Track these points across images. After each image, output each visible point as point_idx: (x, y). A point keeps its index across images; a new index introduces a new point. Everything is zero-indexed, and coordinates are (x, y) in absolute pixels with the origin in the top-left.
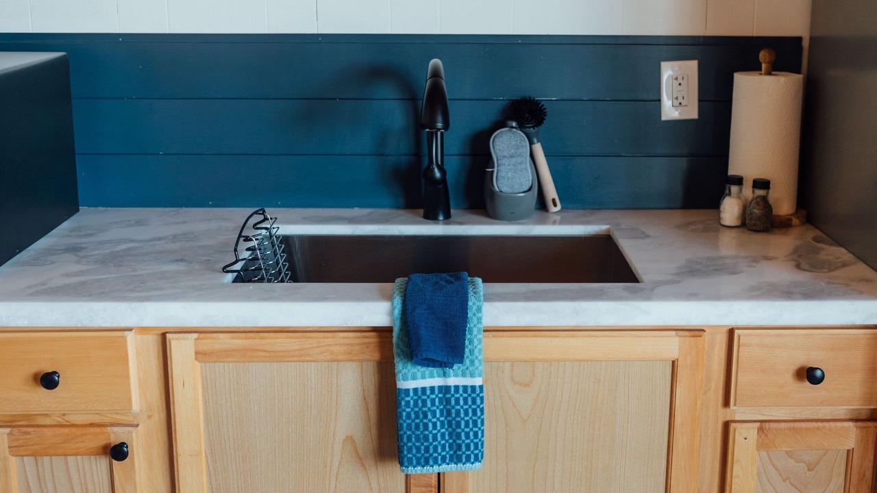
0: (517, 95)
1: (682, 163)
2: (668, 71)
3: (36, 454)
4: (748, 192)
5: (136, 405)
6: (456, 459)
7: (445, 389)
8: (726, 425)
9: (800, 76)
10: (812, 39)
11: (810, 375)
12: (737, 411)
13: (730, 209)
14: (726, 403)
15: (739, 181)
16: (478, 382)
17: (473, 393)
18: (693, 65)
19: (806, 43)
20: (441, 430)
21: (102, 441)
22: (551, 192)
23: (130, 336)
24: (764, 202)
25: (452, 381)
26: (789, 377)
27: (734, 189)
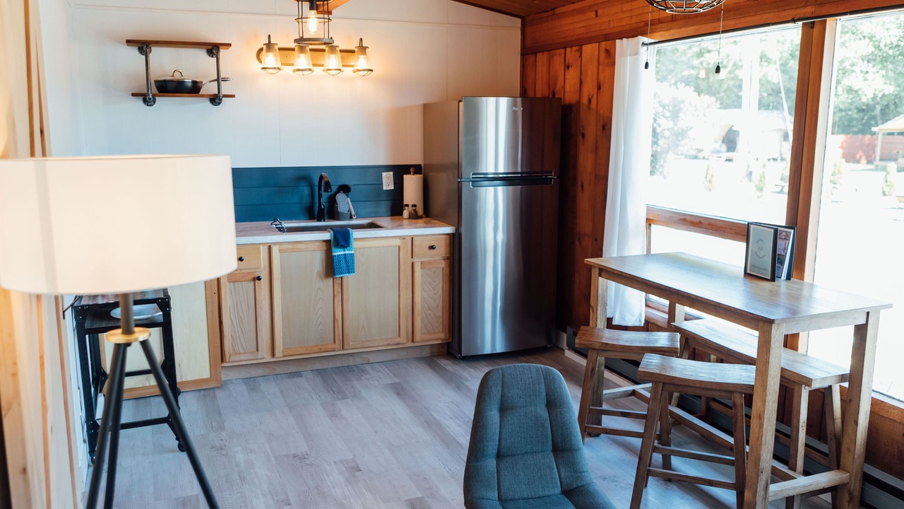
0: (341, 183)
1: (389, 203)
2: (384, 174)
3: (234, 282)
4: (410, 208)
5: (262, 266)
6: (349, 272)
7: (345, 255)
8: (413, 263)
9: (422, 175)
10: (424, 165)
11: (432, 248)
12: (415, 260)
13: (406, 213)
14: (412, 257)
15: (407, 205)
16: (353, 252)
17: (352, 255)
18: (392, 173)
19: (423, 166)
20: (345, 265)
21: (253, 276)
22: (353, 213)
23: (261, 246)
24: (415, 210)
25: (347, 252)
26: (427, 248)
27: (406, 208)
